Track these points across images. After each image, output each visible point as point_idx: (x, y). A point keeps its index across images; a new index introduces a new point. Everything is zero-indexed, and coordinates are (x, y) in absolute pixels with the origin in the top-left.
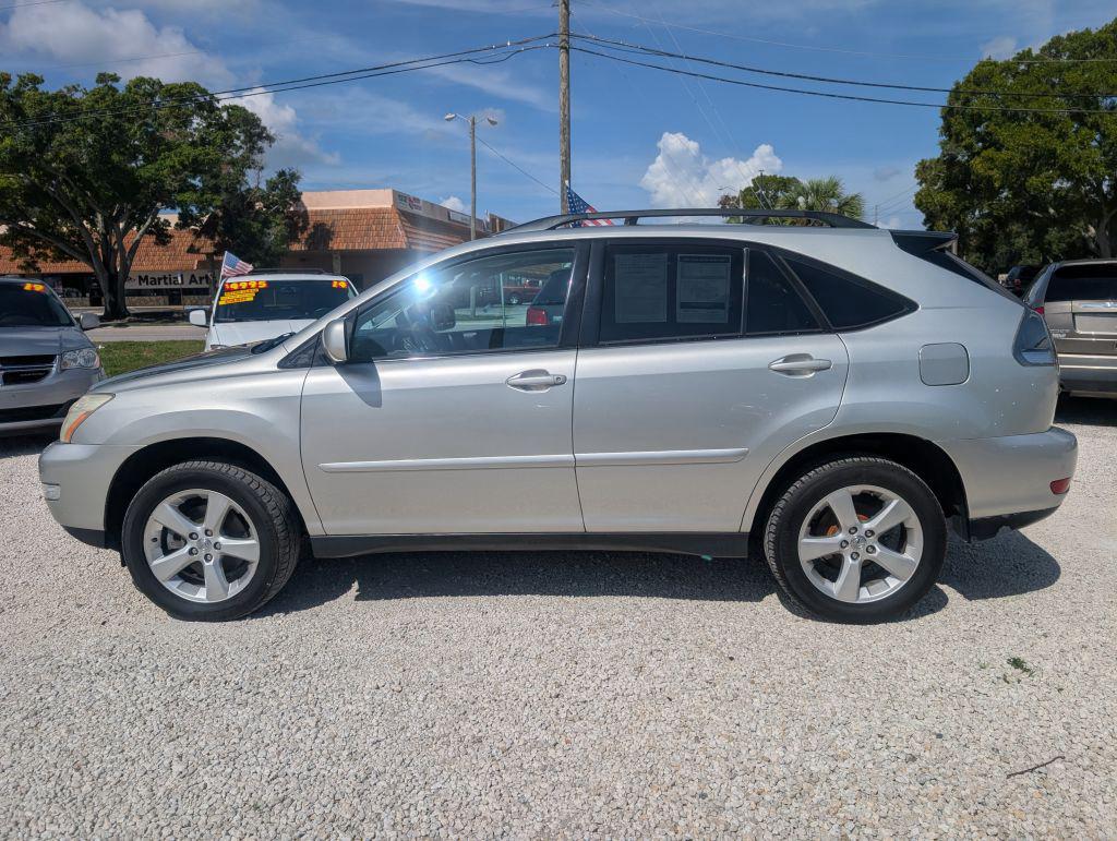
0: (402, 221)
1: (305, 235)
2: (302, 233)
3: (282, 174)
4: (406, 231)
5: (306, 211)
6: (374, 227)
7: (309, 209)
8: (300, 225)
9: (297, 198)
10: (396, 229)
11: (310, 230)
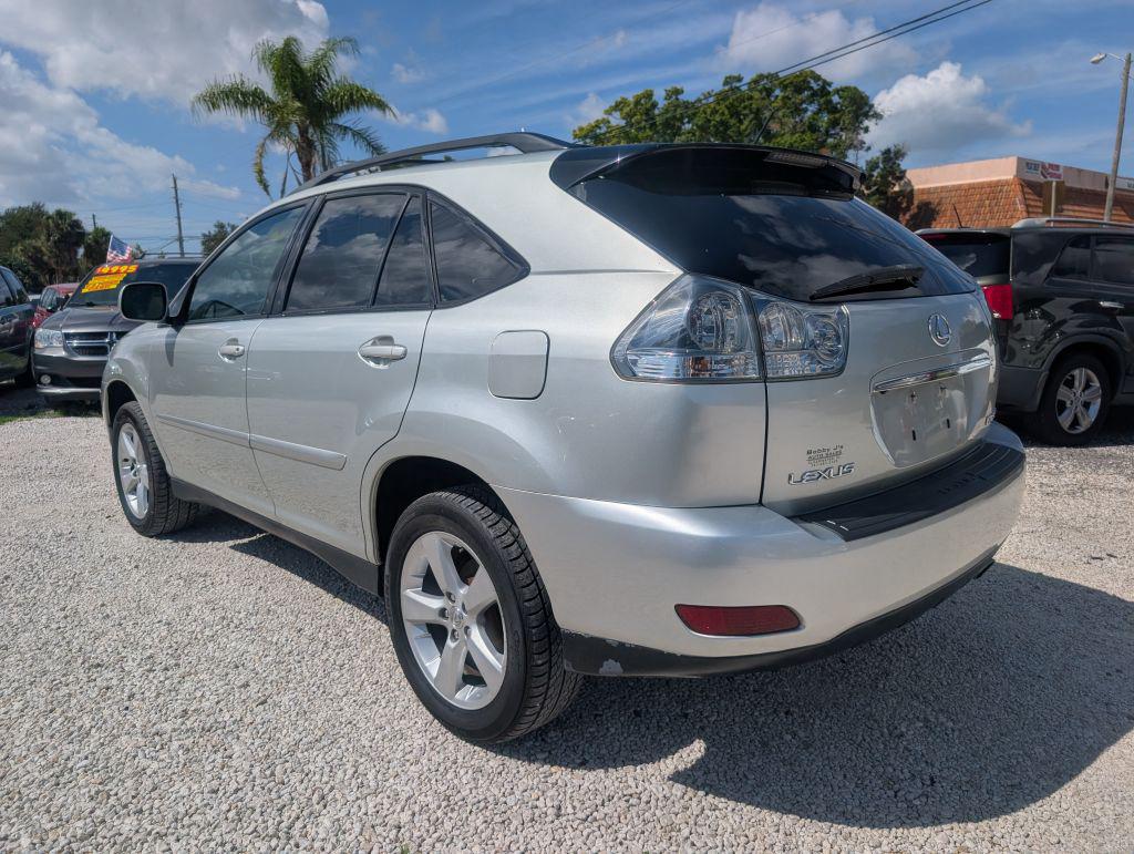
0: (1024, 193)
1: (907, 216)
2: (904, 214)
3: (888, 152)
4: (1027, 206)
5: (912, 190)
6: (987, 202)
7: (916, 187)
8: (904, 205)
9: (901, 176)
10: (1015, 203)
11: (914, 210)
